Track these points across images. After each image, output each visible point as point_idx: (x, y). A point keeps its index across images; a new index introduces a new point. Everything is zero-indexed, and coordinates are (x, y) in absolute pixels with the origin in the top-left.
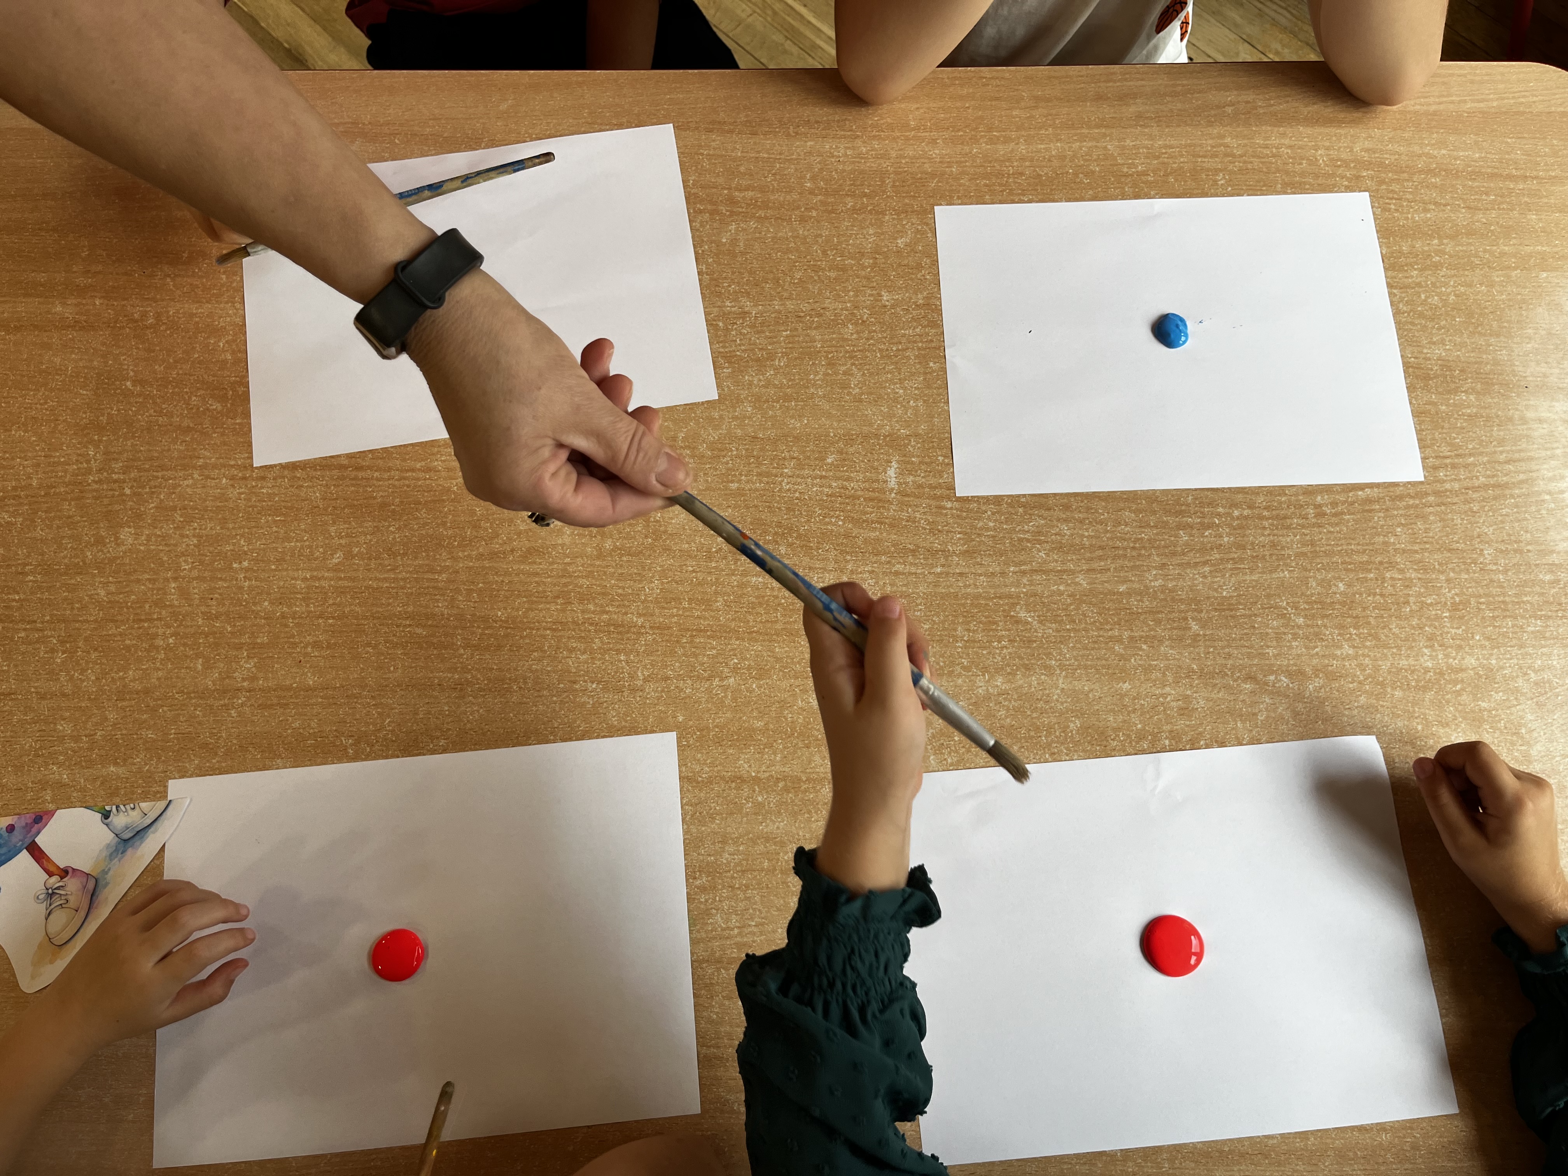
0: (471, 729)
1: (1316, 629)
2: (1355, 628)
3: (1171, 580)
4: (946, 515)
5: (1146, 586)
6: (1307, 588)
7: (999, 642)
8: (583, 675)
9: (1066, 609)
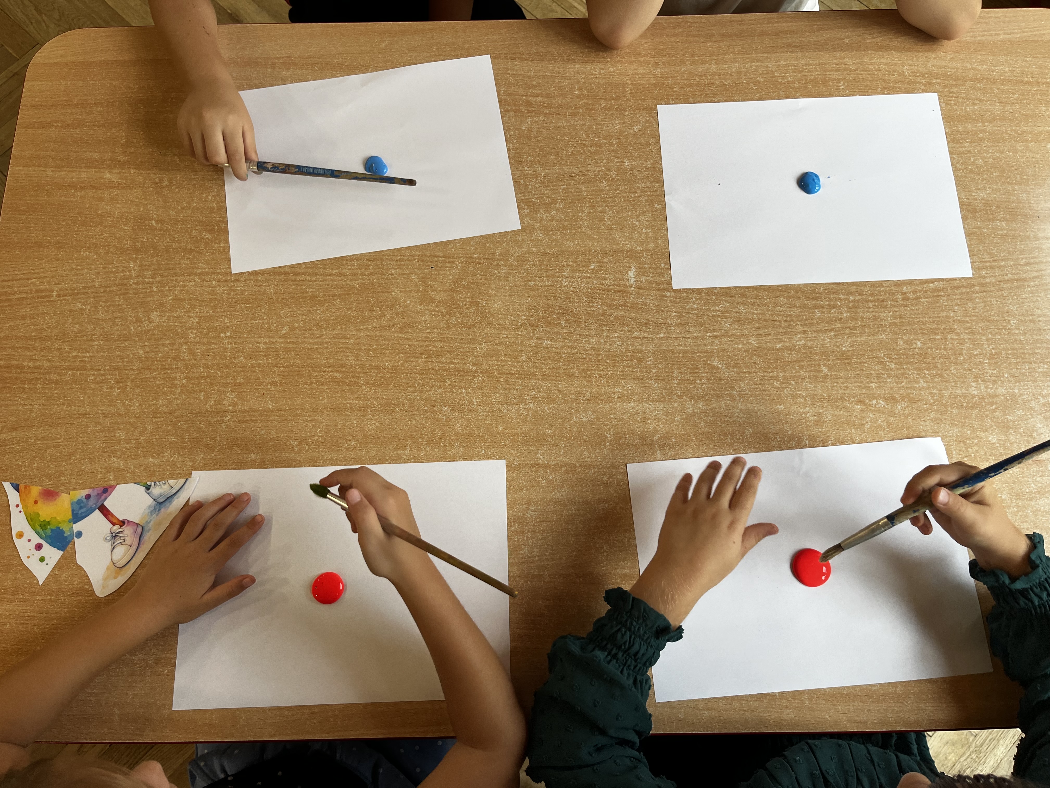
0: (371, 435)
1: (902, 371)
2: (927, 370)
3: (810, 340)
4: (666, 300)
5: (794, 345)
6: (897, 345)
7: (701, 380)
8: (439, 402)
9: (743, 360)
